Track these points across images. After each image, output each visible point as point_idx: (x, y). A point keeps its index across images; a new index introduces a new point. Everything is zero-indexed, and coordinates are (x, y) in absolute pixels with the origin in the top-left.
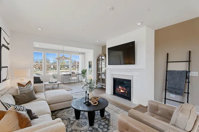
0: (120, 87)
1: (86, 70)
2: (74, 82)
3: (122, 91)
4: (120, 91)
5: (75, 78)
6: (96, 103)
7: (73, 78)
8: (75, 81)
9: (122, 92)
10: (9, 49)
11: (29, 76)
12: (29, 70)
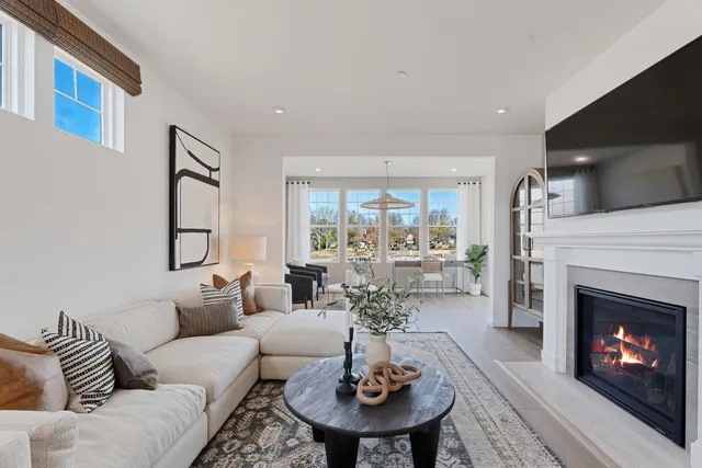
0: (620, 335)
1: (486, 247)
2: (435, 291)
3: (627, 358)
4: (619, 355)
5: (437, 277)
6: (376, 394)
7: (428, 277)
8: (440, 290)
9: (626, 364)
10: (216, 184)
11: (264, 258)
12: (265, 239)
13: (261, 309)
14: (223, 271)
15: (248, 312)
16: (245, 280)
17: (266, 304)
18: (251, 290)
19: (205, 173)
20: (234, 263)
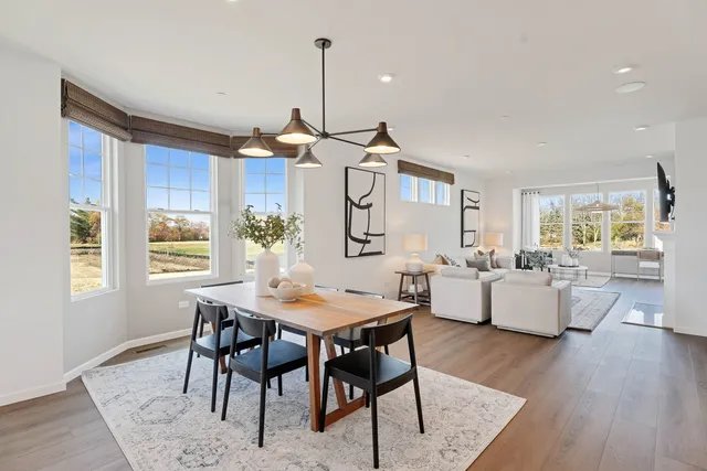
5: (653, 265)
10: (478, 208)
11: (502, 244)
12: (502, 235)
13: (499, 267)
14: (481, 248)
15: (493, 267)
16: (492, 253)
17: (501, 264)
18: (495, 257)
19: (473, 204)
20: (486, 245)
